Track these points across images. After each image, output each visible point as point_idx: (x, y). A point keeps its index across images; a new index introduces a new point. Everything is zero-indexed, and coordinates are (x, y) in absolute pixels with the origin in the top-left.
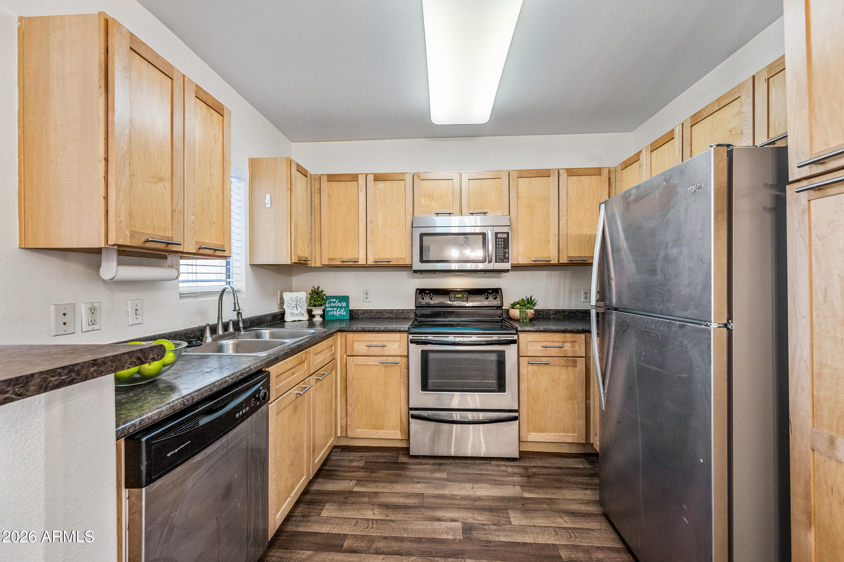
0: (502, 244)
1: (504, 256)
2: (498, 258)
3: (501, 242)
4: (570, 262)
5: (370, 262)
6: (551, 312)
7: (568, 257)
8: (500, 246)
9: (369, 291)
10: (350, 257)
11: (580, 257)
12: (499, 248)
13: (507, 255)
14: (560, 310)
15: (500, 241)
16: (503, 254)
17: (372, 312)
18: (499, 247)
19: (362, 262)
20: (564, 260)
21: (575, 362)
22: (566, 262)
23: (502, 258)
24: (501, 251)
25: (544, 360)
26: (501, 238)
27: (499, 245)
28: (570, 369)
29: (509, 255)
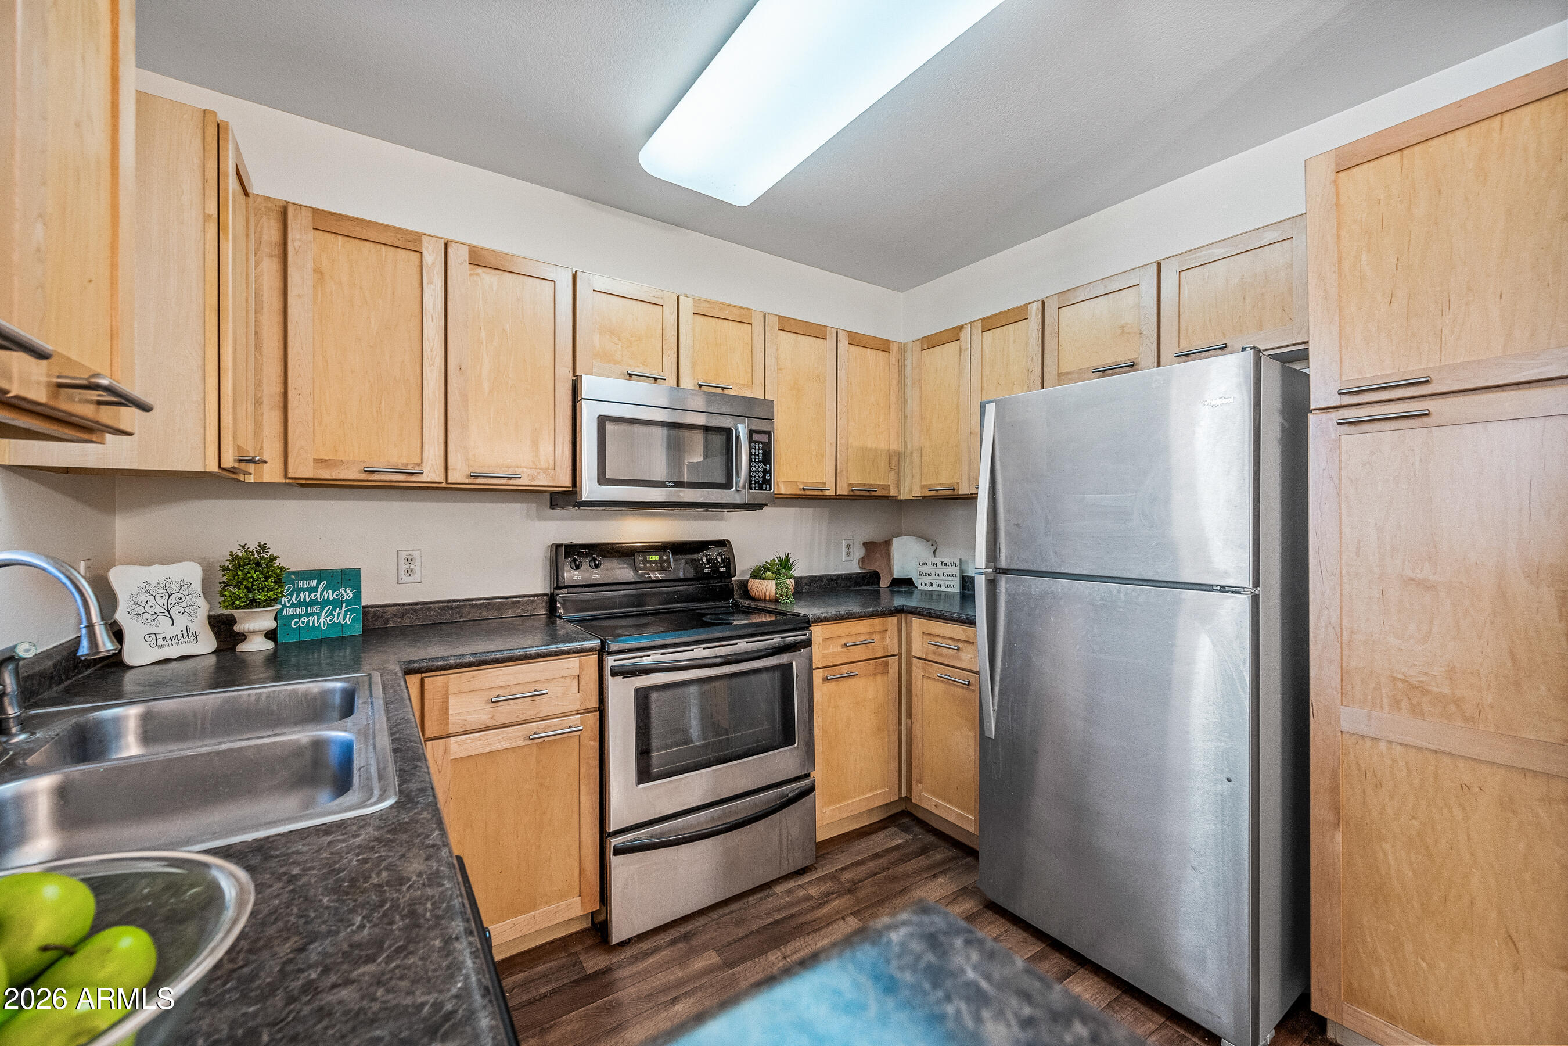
0: (760, 455)
1: (764, 477)
2: (753, 482)
3: (759, 449)
4: (852, 493)
5: (457, 476)
6: (804, 581)
7: (850, 485)
8: (757, 457)
9: (416, 555)
10: (394, 460)
11: (864, 485)
12: (755, 462)
13: (768, 477)
14: (816, 577)
15: (757, 448)
16: (761, 474)
17: (429, 609)
18: (755, 459)
19: (431, 473)
20: (843, 490)
21: (886, 664)
22: (846, 494)
23: (761, 482)
24: (759, 467)
25: (845, 669)
26: (759, 443)
27: (755, 455)
28: (879, 678)
29: (771, 476)
